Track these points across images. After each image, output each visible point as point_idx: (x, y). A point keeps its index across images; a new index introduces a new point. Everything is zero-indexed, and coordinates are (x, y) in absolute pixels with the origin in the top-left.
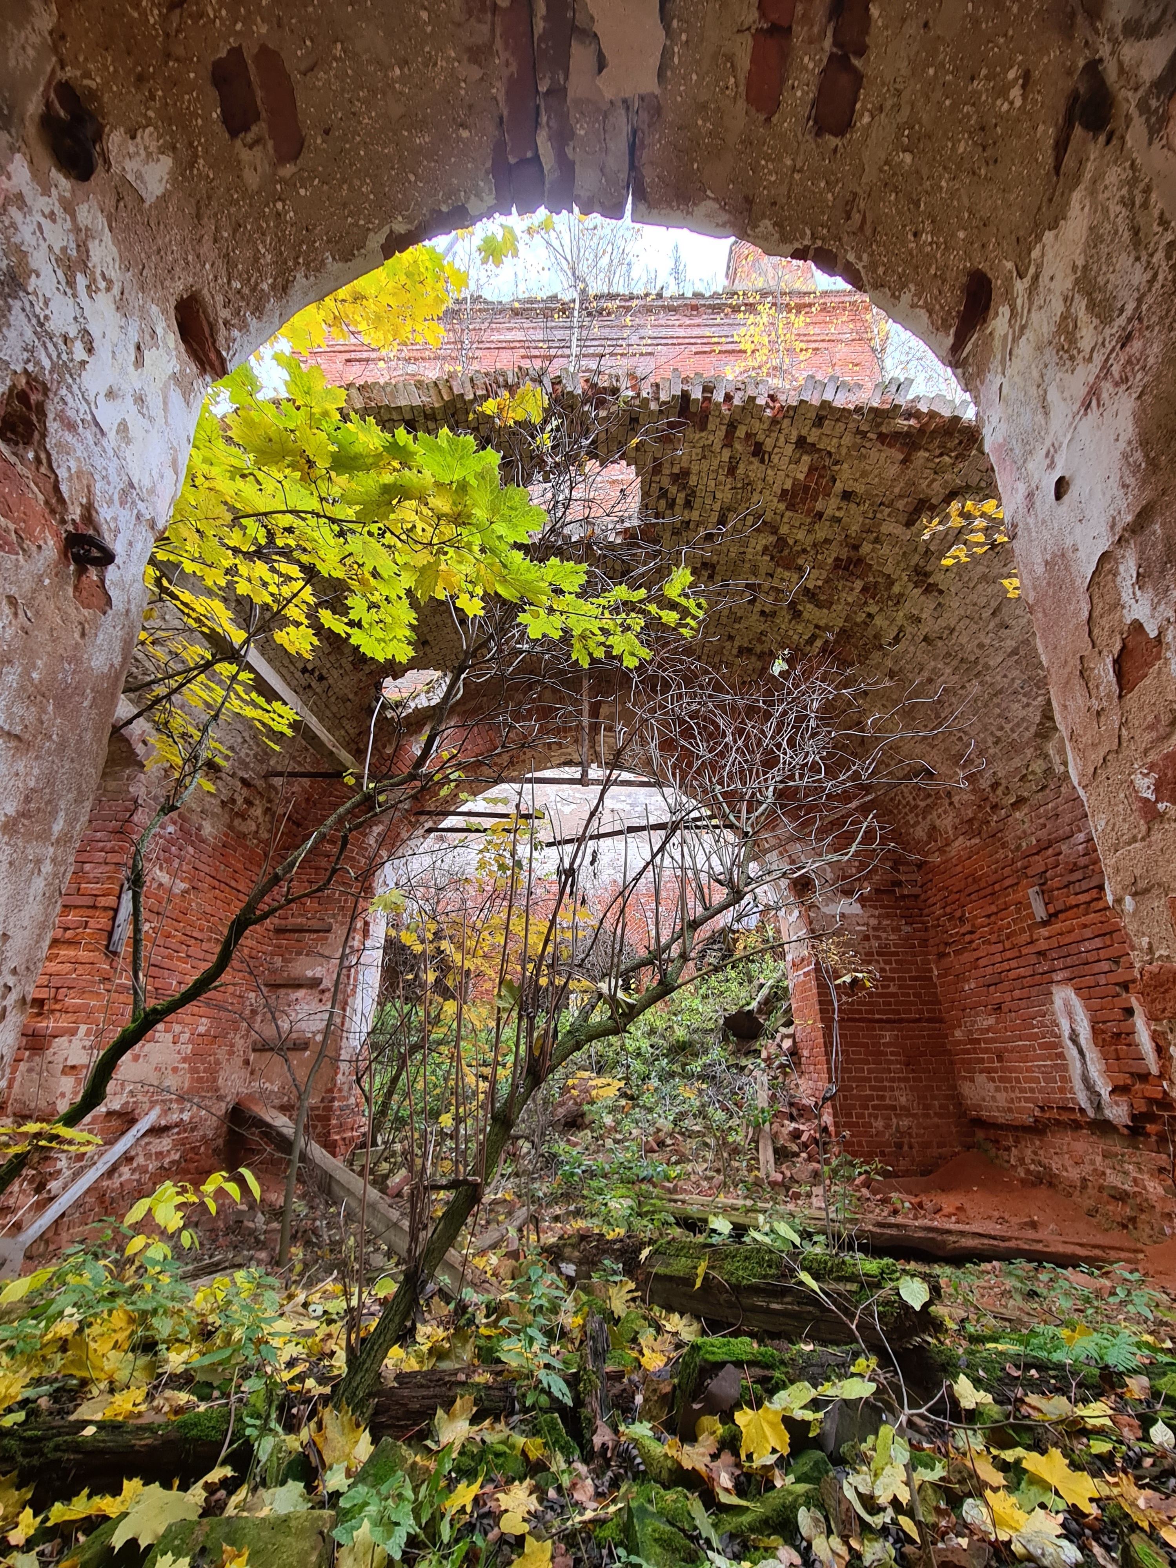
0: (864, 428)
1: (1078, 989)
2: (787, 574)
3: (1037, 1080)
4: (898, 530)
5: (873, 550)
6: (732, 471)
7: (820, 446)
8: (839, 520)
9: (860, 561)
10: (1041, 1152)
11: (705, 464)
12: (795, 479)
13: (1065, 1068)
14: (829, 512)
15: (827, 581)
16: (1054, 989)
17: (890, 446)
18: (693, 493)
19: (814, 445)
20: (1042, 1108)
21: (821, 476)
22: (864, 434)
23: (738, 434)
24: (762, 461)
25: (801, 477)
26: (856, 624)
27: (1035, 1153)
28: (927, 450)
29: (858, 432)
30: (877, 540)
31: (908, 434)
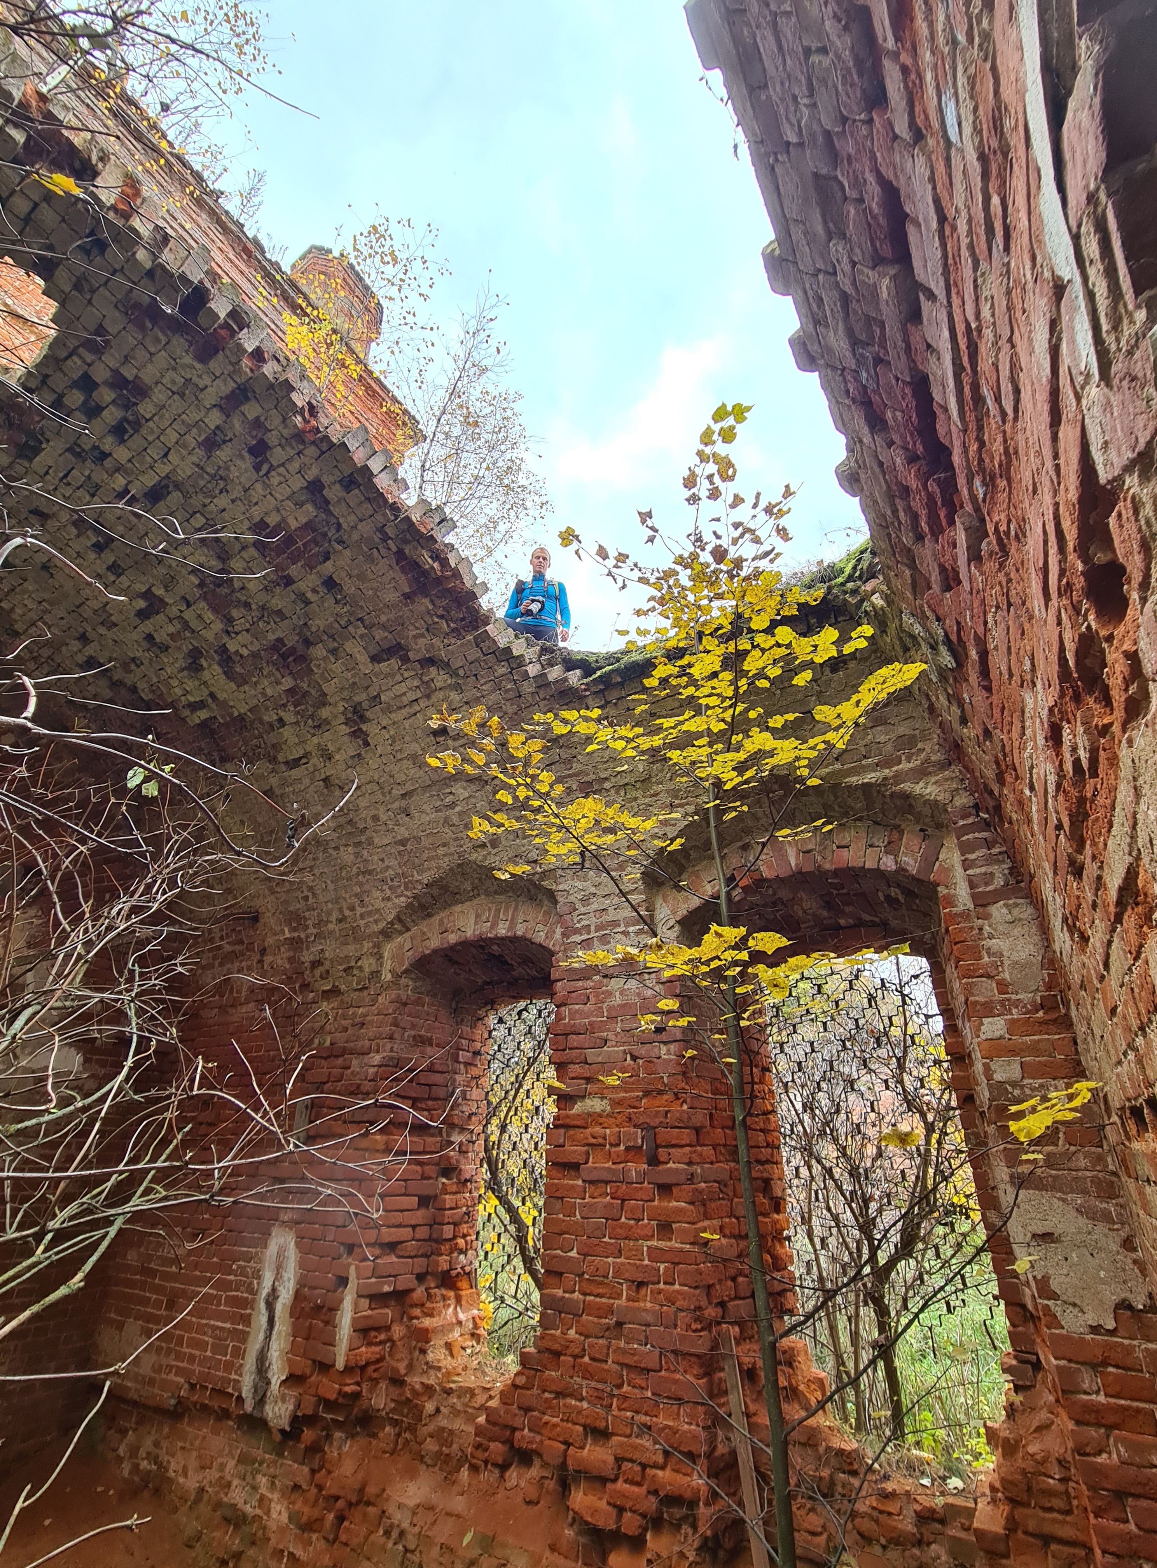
0: (390, 531)
1: (300, 1237)
2: (209, 616)
3: (202, 1346)
4: (362, 658)
5: (325, 659)
6: (211, 444)
7: (336, 511)
8: (307, 603)
9: (303, 658)
10: (165, 1444)
11: (177, 404)
12: (284, 520)
13: (243, 1337)
14: (302, 586)
15: (255, 655)
16: (275, 1231)
17: (403, 570)
18: (137, 425)
19: (327, 502)
20: (192, 1386)
21: (314, 541)
22: (385, 538)
23: (245, 408)
24: (257, 468)
25: (294, 524)
26: (262, 722)
27: (157, 1444)
28: (432, 601)
29: (381, 529)
30: (334, 652)
31: (425, 573)
